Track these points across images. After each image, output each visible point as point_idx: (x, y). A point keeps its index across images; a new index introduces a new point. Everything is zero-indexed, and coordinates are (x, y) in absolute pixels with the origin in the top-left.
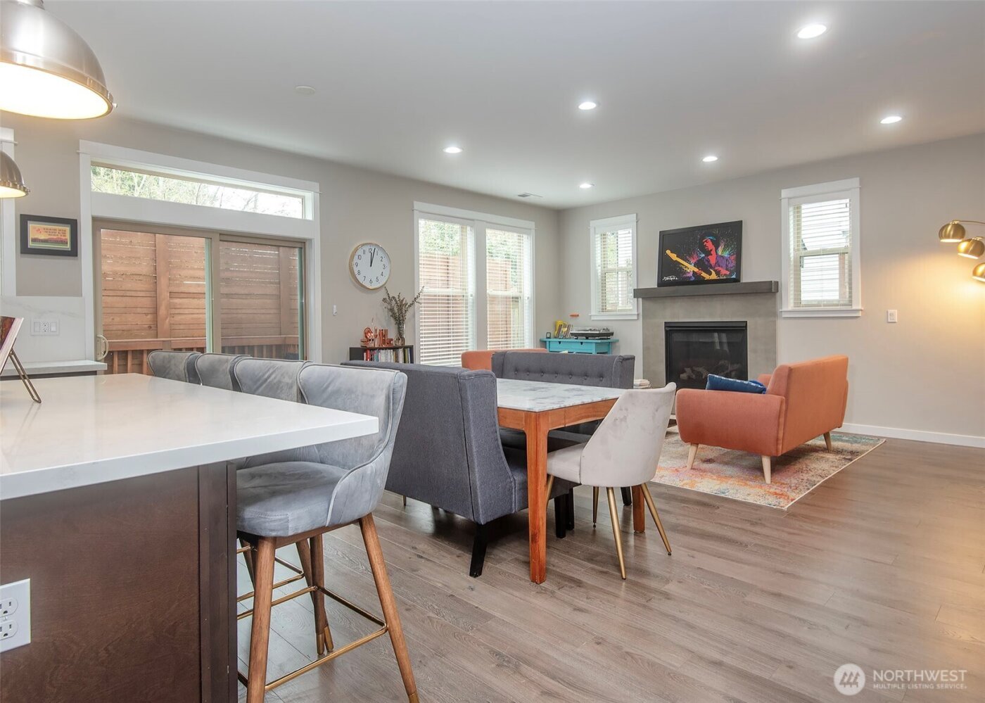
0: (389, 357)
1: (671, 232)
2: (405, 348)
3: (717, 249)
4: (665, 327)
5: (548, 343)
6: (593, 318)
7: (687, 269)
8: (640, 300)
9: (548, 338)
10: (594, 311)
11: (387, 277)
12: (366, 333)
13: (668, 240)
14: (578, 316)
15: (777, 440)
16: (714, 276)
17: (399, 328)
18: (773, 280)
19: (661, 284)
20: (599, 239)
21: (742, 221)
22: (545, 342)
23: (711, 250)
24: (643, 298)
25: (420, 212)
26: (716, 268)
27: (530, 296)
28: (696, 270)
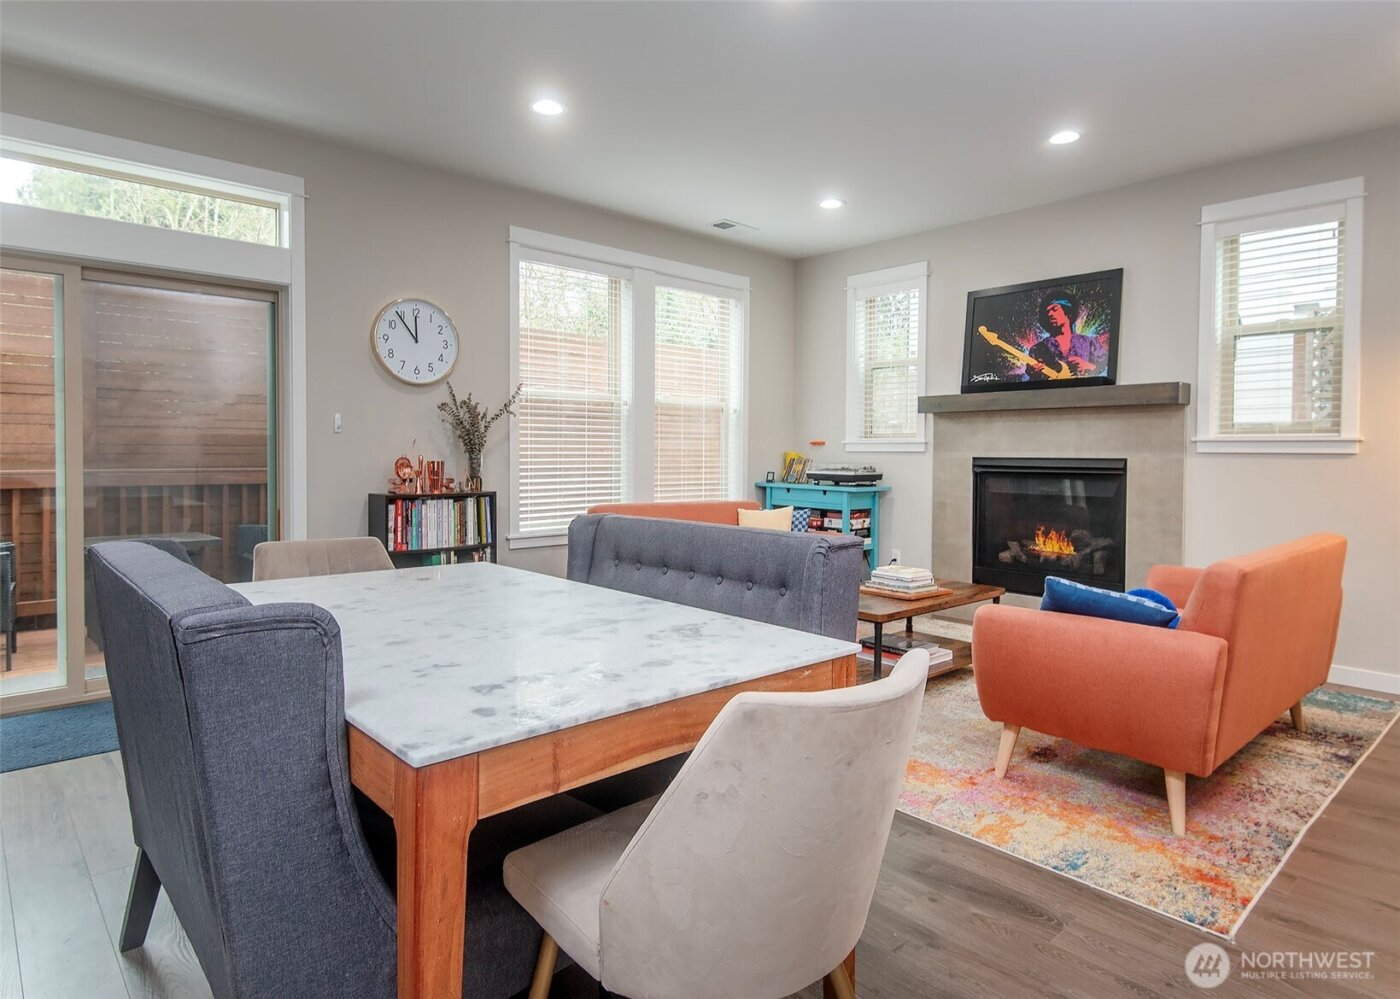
0: (445, 513)
1: (989, 294)
2: (479, 497)
3: (1072, 322)
4: (974, 466)
5: (768, 490)
6: (847, 450)
7: (1015, 361)
8: (931, 416)
9: (768, 481)
10: (853, 437)
11: (449, 366)
12: (397, 468)
13: (983, 309)
14: (823, 443)
15: (1206, 740)
16: (1065, 374)
17: (471, 459)
18: (1182, 380)
19: (968, 388)
20: (862, 308)
21: (1121, 270)
22: (764, 489)
23: (1062, 325)
24: (935, 414)
25: (522, 245)
26: (1070, 359)
27: (738, 408)
28: (1033, 362)
